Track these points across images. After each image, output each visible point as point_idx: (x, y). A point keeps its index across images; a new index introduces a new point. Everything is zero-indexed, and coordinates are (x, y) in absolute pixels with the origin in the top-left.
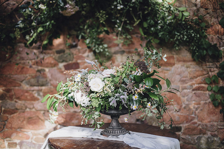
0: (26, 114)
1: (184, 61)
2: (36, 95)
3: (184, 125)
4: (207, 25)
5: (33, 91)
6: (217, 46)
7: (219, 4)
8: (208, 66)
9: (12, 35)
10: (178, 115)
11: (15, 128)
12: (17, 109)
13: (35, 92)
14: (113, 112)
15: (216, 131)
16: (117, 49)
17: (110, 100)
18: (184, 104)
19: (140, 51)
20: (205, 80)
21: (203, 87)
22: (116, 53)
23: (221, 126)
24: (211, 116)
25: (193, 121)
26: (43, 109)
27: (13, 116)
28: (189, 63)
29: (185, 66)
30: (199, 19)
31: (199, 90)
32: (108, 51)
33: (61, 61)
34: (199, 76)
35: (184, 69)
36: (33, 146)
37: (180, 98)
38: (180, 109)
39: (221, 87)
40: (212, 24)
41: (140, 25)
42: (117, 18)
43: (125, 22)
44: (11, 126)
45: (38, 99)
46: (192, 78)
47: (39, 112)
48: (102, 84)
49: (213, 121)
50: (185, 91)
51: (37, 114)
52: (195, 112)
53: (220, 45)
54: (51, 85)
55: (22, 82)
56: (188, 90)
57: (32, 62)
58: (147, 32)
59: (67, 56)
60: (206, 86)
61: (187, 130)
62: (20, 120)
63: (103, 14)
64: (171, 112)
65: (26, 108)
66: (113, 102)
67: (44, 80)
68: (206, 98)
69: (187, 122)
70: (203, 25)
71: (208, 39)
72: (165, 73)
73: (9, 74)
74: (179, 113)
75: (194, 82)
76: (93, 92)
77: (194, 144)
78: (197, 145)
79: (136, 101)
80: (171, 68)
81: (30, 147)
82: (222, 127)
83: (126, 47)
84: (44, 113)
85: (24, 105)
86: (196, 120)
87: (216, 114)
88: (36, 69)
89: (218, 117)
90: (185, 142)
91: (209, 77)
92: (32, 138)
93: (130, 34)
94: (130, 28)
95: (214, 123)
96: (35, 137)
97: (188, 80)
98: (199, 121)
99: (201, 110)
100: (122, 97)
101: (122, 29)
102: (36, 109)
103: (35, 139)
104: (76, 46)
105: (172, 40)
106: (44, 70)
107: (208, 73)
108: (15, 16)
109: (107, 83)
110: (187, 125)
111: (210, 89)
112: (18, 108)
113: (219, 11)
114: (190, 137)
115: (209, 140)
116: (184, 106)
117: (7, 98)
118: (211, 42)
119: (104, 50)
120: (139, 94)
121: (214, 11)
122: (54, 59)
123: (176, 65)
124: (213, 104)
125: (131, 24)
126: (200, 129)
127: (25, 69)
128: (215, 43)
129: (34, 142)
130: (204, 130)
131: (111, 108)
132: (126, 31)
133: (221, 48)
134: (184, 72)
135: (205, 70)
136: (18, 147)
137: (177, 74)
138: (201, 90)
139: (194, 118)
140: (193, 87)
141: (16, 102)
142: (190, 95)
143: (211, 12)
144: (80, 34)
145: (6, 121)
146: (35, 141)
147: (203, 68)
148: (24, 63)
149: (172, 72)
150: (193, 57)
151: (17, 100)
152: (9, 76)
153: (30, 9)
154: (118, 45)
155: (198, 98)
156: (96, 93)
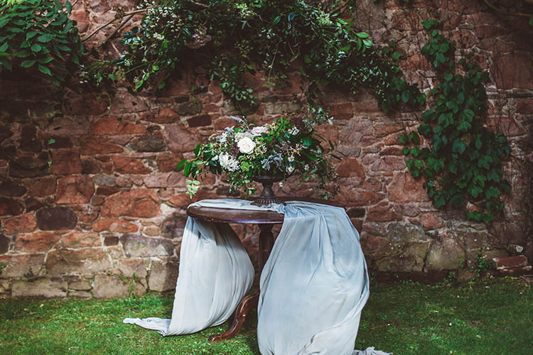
0: (132, 194)
1: (367, 111)
2: (147, 165)
3: (369, 207)
4: (402, 55)
5: (142, 158)
6: (418, 87)
7: (422, 23)
8: (403, 118)
9: (111, 76)
10: (360, 192)
11: (115, 216)
12: (118, 186)
13: (145, 160)
14: (265, 177)
15: (417, 215)
16: (266, 94)
17: (262, 162)
18: (368, 175)
19: (301, 97)
20: (398, 138)
21: (397, 149)
22: (265, 100)
23: (426, 208)
24: (410, 192)
25: (382, 201)
26: (158, 185)
27: (112, 198)
28: (376, 114)
29: (369, 118)
30: (390, 47)
31: (390, 154)
32: (253, 99)
33: (184, 113)
34: (390, 133)
35: (366, 122)
36: (144, 241)
37: (361, 166)
38: (361, 183)
39: (423, 149)
40: (411, 54)
41: (301, 59)
42: (266, 51)
43: (278, 55)
44: (110, 212)
45: (150, 171)
46: (379, 137)
47: (152, 190)
48: (253, 145)
49: (413, 200)
50: (369, 155)
51: (149, 194)
52: (385, 187)
53: (422, 85)
54: (170, 149)
55: (124, 145)
56: (374, 154)
57: (139, 115)
58: (310, 70)
59: (192, 106)
60: (401, 147)
61: (372, 214)
62: (123, 203)
63: (247, 45)
64: (349, 187)
65: (133, 183)
66: (265, 164)
67: (159, 142)
68: (401, 166)
69: (372, 203)
70: (396, 55)
71: (404, 78)
72: (338, 129)
73: (106, 134)
74: (360, 189)
75: (383, 142)
76: (243, 154)
77: (384, 235)
78: (389, 236)
79: (292, 163)
80: (347, 121)
81: (139, 243)
82: (426, 210)
83: (280, 91)
84: (159, 192)
85: (129, 179)
86: (386, 200)
87: (417, 190)
88: (147, 126)
89: (421, 195)
90: (370, 233)
91: (405, 134)
92: (142, 230)
93: (285, 72)
94: (285, 64)
95: (414, 203)
96: (145, 228)
97: (373, 139)
98: (391, 201)
99: (394, 184)
100: (276, 158)
101: (273, 66)
102: (146, 186)
103: (146, 230)
104: (205, 90)
105: (346, 80)
106: (159, 128)
107: (404, 129)
108: (112, 47)
109: (259, 143)
110: (372, 206)
111: (405, 152)
112: (120, 184)
113: (421, 32)
114: (377, 225)
115: (408, 229)
116: (367, 178)
117: (102, 170)
118: (408, 82)
119: (248, 97)
120: (295, 155)
121: (413, 33)
122: (173, 110)
123: (355, 117)
124: (412, 175)
125: (287, 58)
126: (393, 212)
127: (129, 127)
128: (414, 82)
129: (144, 235)
130: (399, 214)
131: (263, 172)
132: (279, 68)
133: (424, 91)
134: (367, 127)
135: (399, 123)
136: (120, 244)
137: (357, 131)
138: (393, 154)
139: (383, 196)
140: (381, 149)
141: (117, 176)
142: (377, 162)
143: (409, 35)
144: (212, 73)
145: (101, 204)
146: (146, 234)
147: (396, 121)
148: (128, 118)
149: (349, 128)
150: (380, 105)
151: (118, 174)
152: (105, 137)
153: (139, 39)
154: (268, 89)
155: (388, 166)
156: (247, 154)
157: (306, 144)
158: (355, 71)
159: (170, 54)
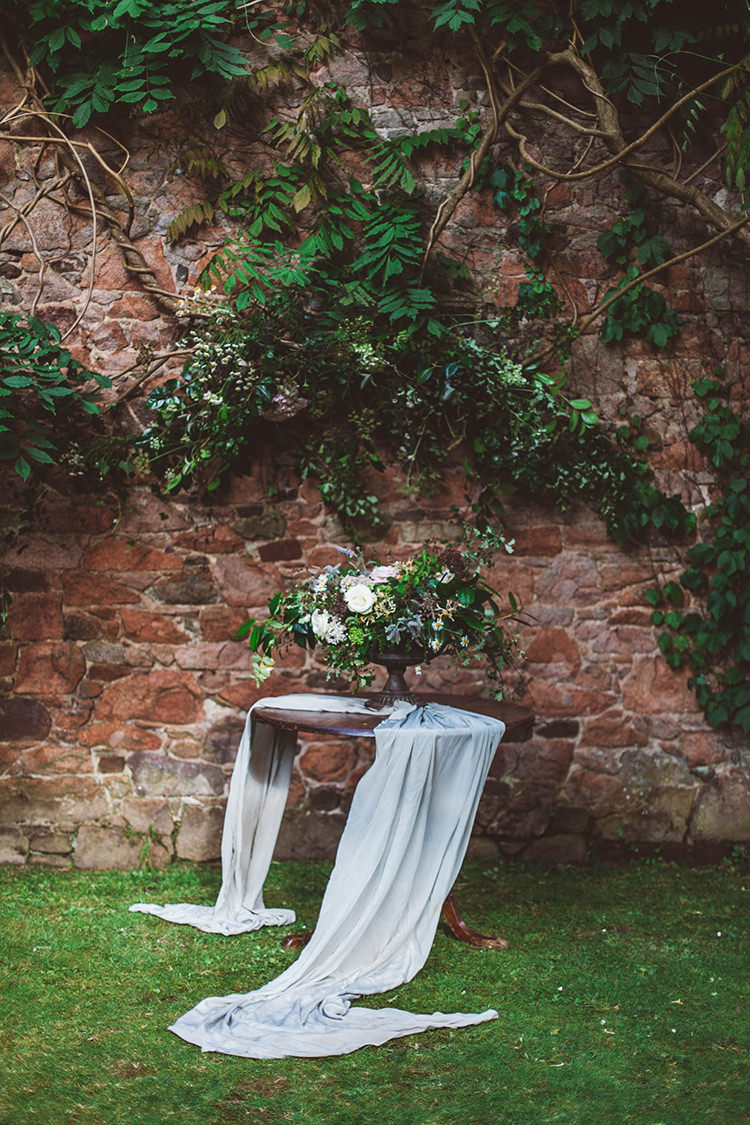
0: (152, 679)
1: (588, 542)
2: (181, 628)
3: (587, 719)
4: (653, 442)
5: (175, 615)
6: (682, 501)
7: (692, 386)
8: (654, 558)
9: (124, 465)
10: (570, 691)
11: (120, 718)
12: (128, 664)
13: (178, 619)
14: (392, 657)
15: (676, 737)
16: (402, 505)
17: (387, 629)
18: (587, 660)
19: (465, 514)
20: (644, 594)
21: (640, 615)
22: (401, 516)
23: (692, 725)
24: (663, 694)
25: (611, 709)
26: (201, 665)
27: (116, 685)
28: (603, 548)
29: (590, 554)
30: (633, 427)
31: (628, 622)
32: (378, 515)
33: (252, 536)
34: (630, 584)
35: (585, 562)
36: (171, 766)
37: (573, 642)
38: (573, 675)
39: (690, 615)
40: (669, 441)
41: (467, 444)
42: (406, 429)
43: (426, 437)
44: (111, 712)
45: (187, 640)
46: (608, 590)
47: (189, 673)
48: (371, 598)
49: (669, 710)
50: (589, 623)
51: (183, 680)
52: (617, 684)
53: (690, 498)
54: (224, 600)
55: (143, 591)
56: (598, 623)
57: (172, 537)
58: (482, 465)
59: (267, 523)
60: (648, 611)
61: (592, 733)
62: (135, 695)
63: (371, 416)
64: (550, 681)
65: (154, 660)
66: (392, 633)
67: (206, 587)
68: (649, 645)
69: (593, 711)
70: (643, 442)
71: (657, 483)
72: (533, 574)
73: (110, 569)
74: (571, 686)
75: (614, 600)
76: (353, 614)
77: (613, 771)
78: (622, 774)
79: (439, 632)
80: (550, 560)
81: (162, 770)
82: (693, 728)
83: (427, 502)
84: (201, 677)
85: (148, 653)
86: (619, 707)
87: (676, 691)
88: (184, 557)
89: (683, 700)
90: (587, 767)
91: (657, 586)
92: (168, 747)
93: (438, 467)
94: (438, 453)
95: (671, 715)
96: (174, 743)
97: (597, 594)
98: (628, 709)
99: (634, 678)
100: (411, 623)
101: (416, 457)
102: (179, 665)
103: (177, 746)
104: (293, 495)
105: (549, 486)
106: (206, 561)
107: (655, 577)
108: (129, 413)
109: (382, 595)
110: (593, 718)
111: (657, 620)
112: (132, 661)
113: (690, 402)
114: (600, 753)
115: (657, 762)
116: (585, 665)
117: (100, 635)
118: (663, 491)
119: (368, 510)
120: (445, 619)
121: (674, 403)
122: (234, 530)
123: (564, 553)
124: (668, 662)
125: (443, 442)
126: (631, 731)
127: (152, 557)
128: (676, 492)
129: (171, 755)
130: (642, 735)
131: (389, 648)
132: (426, 460)
133: (694, 508)
134: (586, 572)
135: (645, 567)
136: (127, 771)
137: (567, 578)
138: (634, 623)
139: (613, 700)
140: (611, 613)
141: (126, 645)
142: (604, 636)
143: (667, 407)
144: (306, 464)
145: (97, 697)
146: (175, 754)
147: (639, 562)
148: (151, 541)
149: (554, 572)
150: (609, 533)
151: (129, 642)
152: (108, 574)
153: (177, 401)
154: (406, 497)
155: (624, 645)
156: (360, 615)
157: (464, 601)
158: (565, 469)
159: (232, 431)
